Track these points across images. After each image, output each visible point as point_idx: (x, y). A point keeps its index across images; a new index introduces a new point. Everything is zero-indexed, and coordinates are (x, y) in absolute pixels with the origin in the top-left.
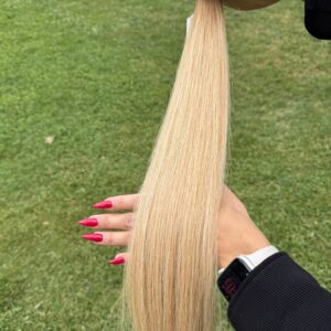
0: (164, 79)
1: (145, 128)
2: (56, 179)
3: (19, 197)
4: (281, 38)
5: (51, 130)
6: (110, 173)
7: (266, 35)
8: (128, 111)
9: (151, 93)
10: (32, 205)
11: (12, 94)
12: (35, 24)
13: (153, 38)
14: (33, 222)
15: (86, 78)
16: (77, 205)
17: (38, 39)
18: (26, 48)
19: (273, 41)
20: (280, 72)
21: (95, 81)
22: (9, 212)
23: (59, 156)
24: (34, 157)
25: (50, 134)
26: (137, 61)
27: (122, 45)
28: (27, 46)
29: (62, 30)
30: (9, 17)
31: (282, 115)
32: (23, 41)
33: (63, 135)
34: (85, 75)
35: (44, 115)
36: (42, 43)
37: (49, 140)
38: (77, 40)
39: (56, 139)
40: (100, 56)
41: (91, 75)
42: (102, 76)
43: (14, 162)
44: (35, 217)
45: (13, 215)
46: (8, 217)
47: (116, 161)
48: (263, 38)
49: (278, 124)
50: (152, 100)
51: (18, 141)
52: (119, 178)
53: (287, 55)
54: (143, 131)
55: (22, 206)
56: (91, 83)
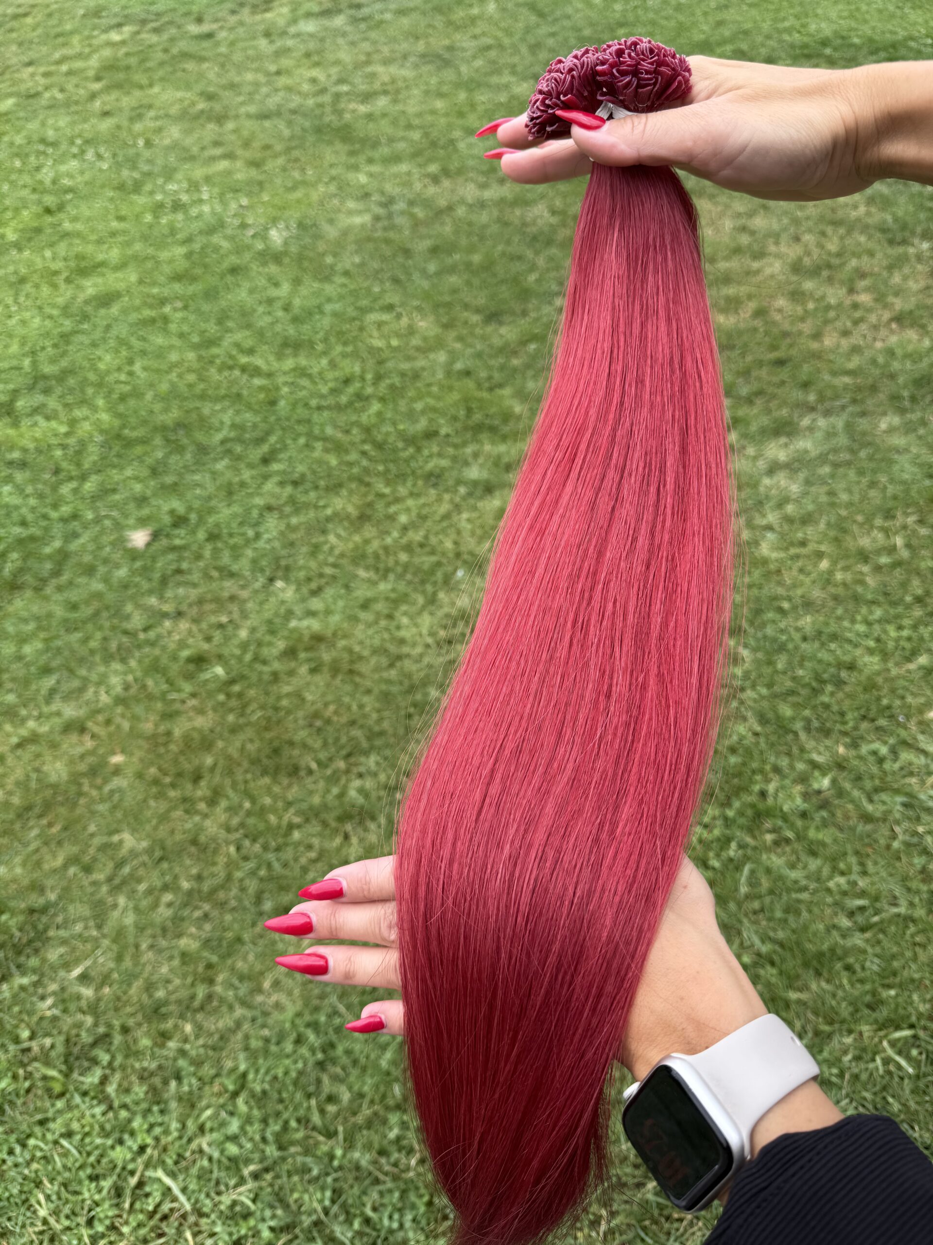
0: (459, 366)
1: (397, 500)
2: (152, 644)
3: (52, 692)
4: (797, 239)
5: (146, 511)
6: (293, 624)
7: (753, 233)
8: (353, 456)
9: (419, 406)
10: (82, 713)
11: (48, 418)
12: (115, 224)
13: (434, 251)
14: (82, 757)
15: (244, 369)
16: (201, 711)
17: (122, 266)
18: (90, 291)
19: (772, 248)
20: (785, 334)
21: (270, 375)
22: (24, 732)
23: (164, 581)
24: (97, 586)
25: (142, 522)
26: (386, 317)
27: (346, 273)
28: (91, 287)
29: (189, 240)
30: (48, 211)
31: (782, 456)
32: (83, 272)
33: (175, 525)
34: (244, 360)
35: (129, 472)
36: (133, 278)
37: (139, 538)
38: (226, 265)
39: (155, 536)
40: (287, 308)
41: (259, 362)
42: (289, 363)
43: (46, 599)
44: (89, 744)
45: (34, 738)
46: (19, 745)
47: (316, 593)
48: (745, 240)
49: (767, 481)
50: (422, 424)
51: (57, 544)
52: (318, 638)
53: (808, 285)
54: (392, 509)
55: (58, 714)
56: (257, 382)
